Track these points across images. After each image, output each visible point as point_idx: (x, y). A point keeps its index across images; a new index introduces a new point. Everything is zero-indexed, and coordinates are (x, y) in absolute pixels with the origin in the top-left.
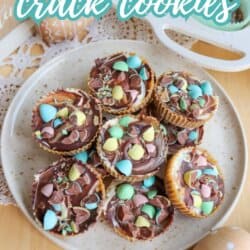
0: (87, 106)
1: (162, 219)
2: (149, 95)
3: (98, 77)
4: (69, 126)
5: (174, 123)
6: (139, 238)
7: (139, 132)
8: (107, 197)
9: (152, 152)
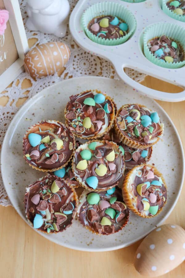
0: (64, 134)
1: (120, 219)
2: (111, 125)
3: (72, 110)
4: (50, 151)
5: (130, 145)
6: (104, 234)
7: (103, 154)
8: (80, 203)
9: (113, 170)
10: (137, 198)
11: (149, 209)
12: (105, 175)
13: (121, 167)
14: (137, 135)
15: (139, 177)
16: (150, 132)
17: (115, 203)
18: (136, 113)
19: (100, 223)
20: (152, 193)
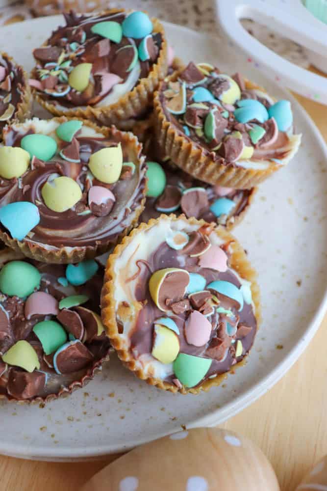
0: (6, 84)
3: (58, 44)
9: (99, 203)
10: (139, 306)
11: (175, 361)
12: (69, 210)
13: (128, 206)
14: (208, 134)
15: (171, 249)
16: (250, 140)
17: (72, 309)
18: (225, 81)
19: (4, 353)
20: (202, 312)
